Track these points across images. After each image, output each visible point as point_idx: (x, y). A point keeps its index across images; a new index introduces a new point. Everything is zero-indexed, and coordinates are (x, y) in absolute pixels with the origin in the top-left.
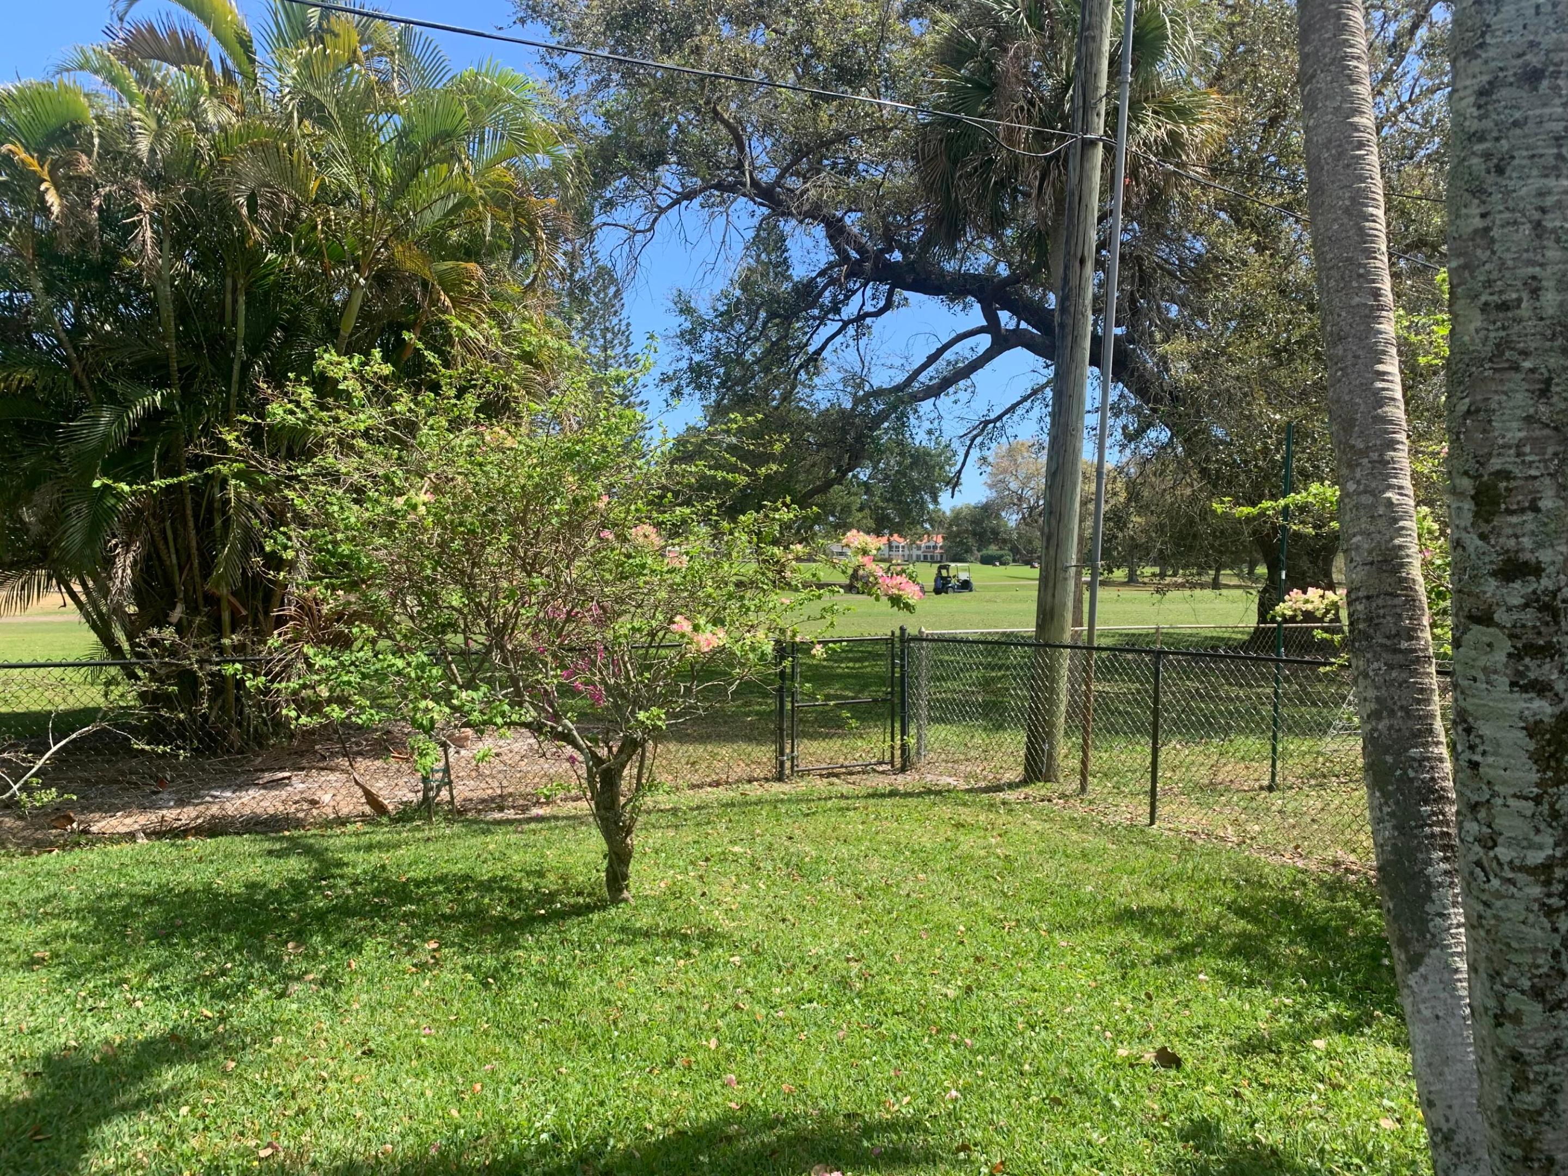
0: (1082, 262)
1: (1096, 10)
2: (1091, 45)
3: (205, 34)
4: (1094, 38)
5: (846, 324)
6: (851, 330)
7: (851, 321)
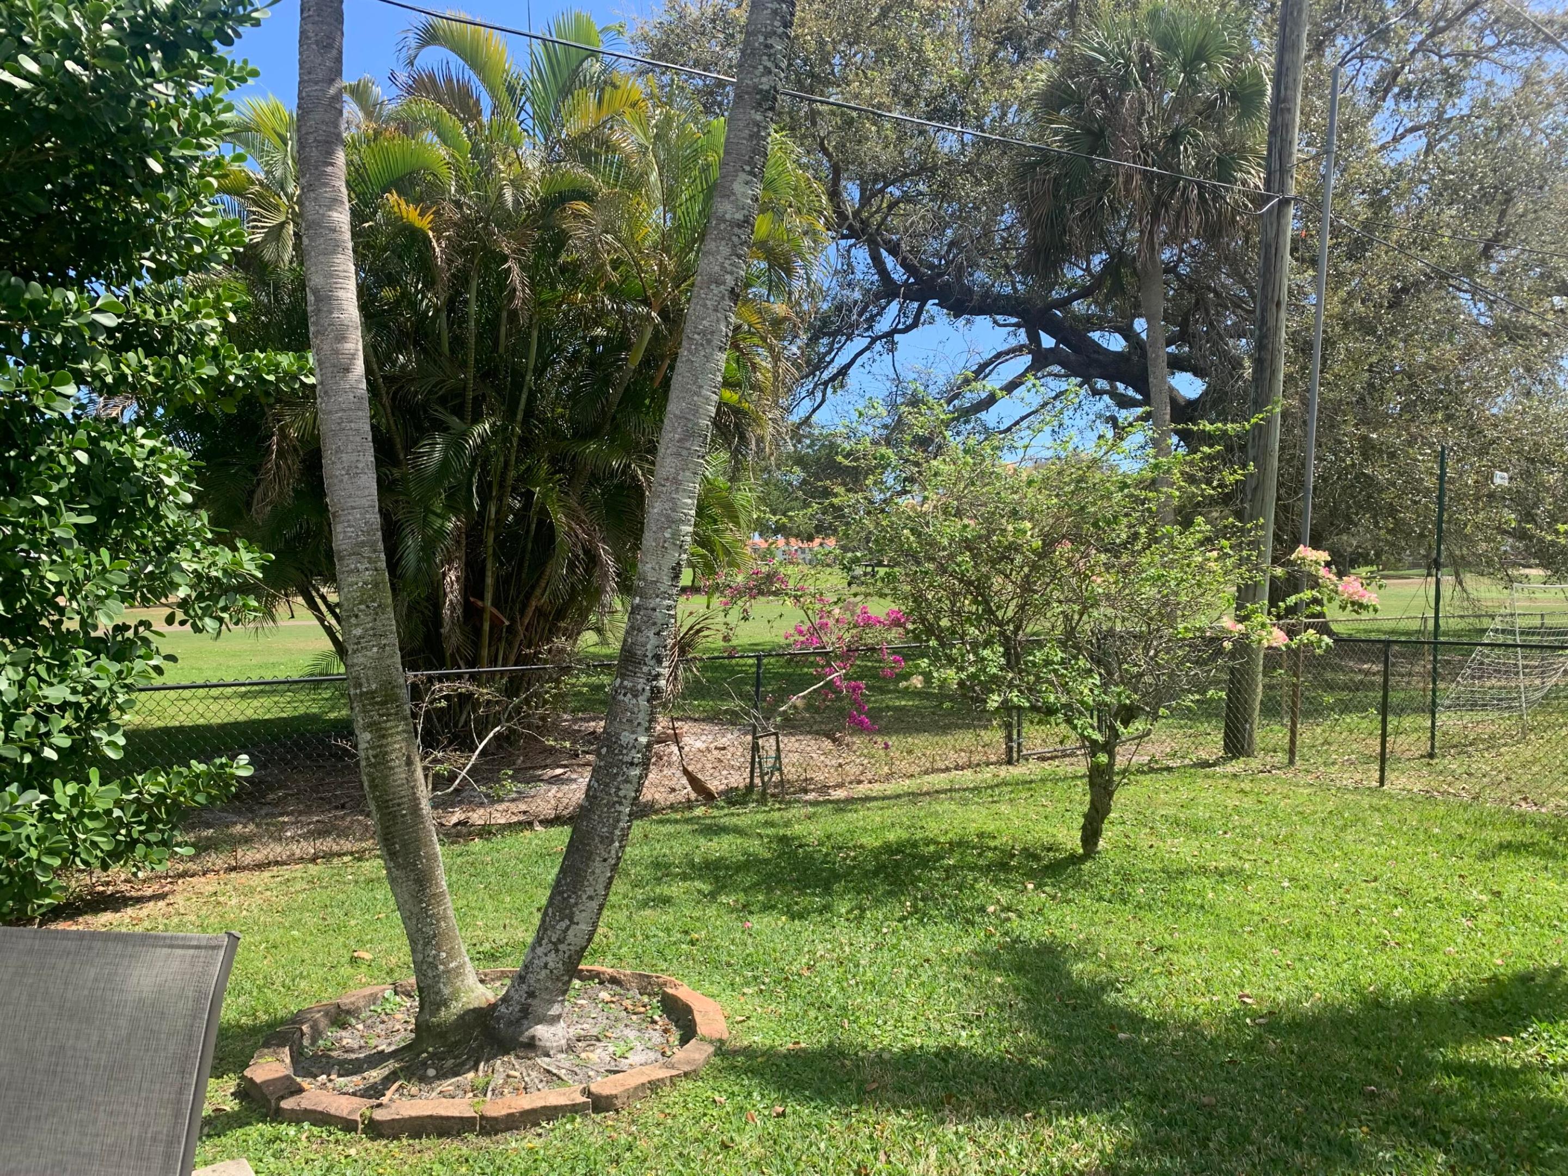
0: (1278, 304)
1: (1291, 85)
2: (1287, 116)
3: (476, 83)
4: (1289, 110)
5: (874, 340)
6: (878, 346)
7: (880, 338)
